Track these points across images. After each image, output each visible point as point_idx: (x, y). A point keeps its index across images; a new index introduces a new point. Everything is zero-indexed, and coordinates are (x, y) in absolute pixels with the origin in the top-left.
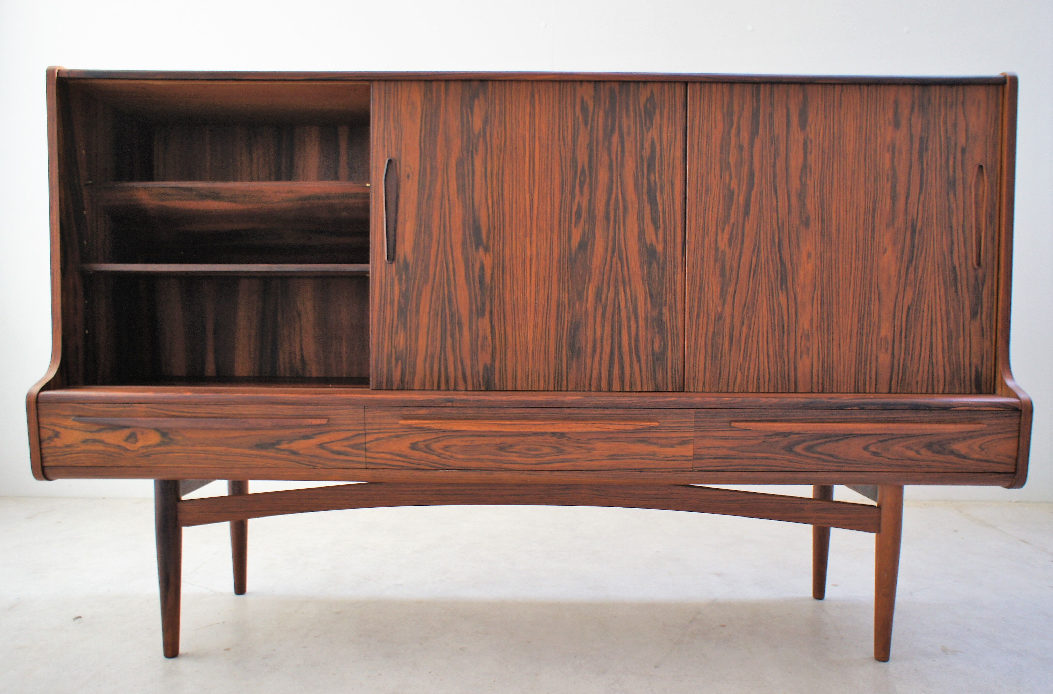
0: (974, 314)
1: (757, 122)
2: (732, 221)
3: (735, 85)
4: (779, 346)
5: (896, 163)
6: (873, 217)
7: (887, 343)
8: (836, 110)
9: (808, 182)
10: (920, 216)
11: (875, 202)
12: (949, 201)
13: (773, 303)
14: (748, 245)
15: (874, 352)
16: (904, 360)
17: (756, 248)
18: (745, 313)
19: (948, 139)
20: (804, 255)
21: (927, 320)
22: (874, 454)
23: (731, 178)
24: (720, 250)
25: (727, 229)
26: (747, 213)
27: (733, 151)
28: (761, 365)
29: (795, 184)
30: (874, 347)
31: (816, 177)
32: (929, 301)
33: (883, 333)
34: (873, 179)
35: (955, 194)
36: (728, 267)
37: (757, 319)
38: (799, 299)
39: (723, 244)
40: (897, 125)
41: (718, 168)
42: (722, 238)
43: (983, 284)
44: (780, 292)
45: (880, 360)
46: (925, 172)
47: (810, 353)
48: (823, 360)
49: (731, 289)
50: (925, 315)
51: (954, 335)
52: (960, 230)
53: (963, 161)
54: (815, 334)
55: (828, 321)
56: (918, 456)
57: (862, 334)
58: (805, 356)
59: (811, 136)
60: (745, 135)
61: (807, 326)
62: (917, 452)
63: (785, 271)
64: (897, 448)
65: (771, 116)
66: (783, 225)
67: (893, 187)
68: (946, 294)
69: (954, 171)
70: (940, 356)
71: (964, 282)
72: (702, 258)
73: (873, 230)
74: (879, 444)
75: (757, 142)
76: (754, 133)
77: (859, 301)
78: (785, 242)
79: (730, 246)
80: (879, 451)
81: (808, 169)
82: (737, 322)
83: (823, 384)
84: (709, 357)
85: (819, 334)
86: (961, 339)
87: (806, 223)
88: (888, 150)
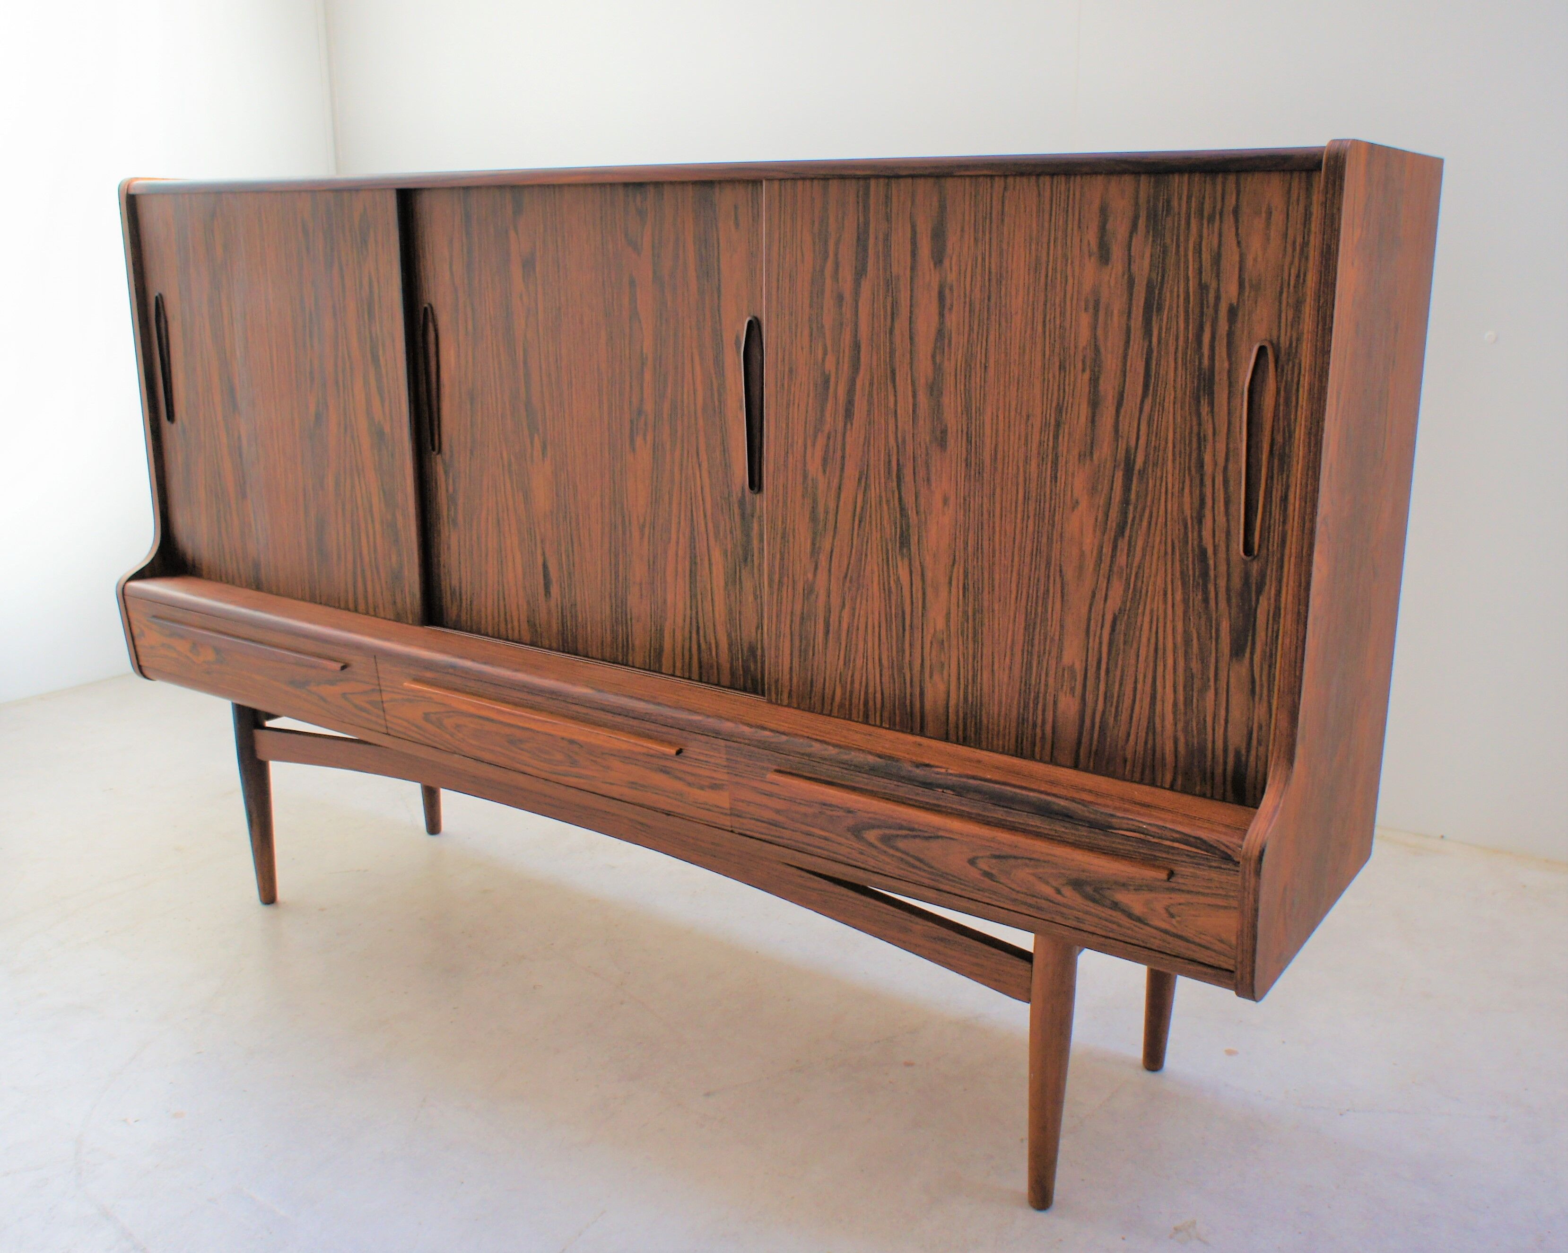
0: (1237, 651)
1: (865, 249)
2: (827, 428)
3: (831, 182)
4: (897, 652)
5: (1100, 332)
6: (1056, 437)
7: (1073, 677)
8: (994, 226)
9: (946, 363)
10: (1142, 442)
11: (1059, 409)
12: (1199, 415)
13: (889, 577)
14: (851, 472)
15: (1051, 690)
16: (1104, 712)
17: (863, 477)
18: (846, 589)
19: (1203, 288)
20: (938, 498)
21: (1148, 646)
22: (988, 875)
23: (825, 353)
24: (810, 477)
25: (821, 441)
26: (849, 414)
27: (829, 302)
28: (871, 677)
29: (924, 366)
30: (1051, 681)
31: (960, 356)
32: (1152, 611)
33: (1067, 659)
34: (1057, 364)
35: (1211, 404)
36: (821, 509)
37: (864, 601)
38: (929, 575)
39: (814, 467)
40: (1104, 256)
41: (806, 332)
42: (813, 457)
43: (1259, 592)
44: (899, 558)
45: (1061, 705)
46: (1155, 354)
47: (945, 672)
48: (966, 687)
49: (827, 546)
50: (1144, 639)
51: (1197, 684)
52: (1219, 479)
53: (1230, 334)
54: (954, 642)
55: (974, 620)
56: (1059, 898)
57: (1030, 653)
58: (936, 677)
59: (952, 277)
60: (847, 274)
61: (941, 624)
62: (1058, 891)
63: (908, 526)
64: (1023, 874)
65: (887, 238)
66: (904, 441)
67: (1094, 381)
68: (1186, 601)
69: (1212, 358)
70: (1169, 717)
71: (1222, 583)
72: (785, 487)
73: (1055, 463)
74: (994, 861)
75: (866, 287)
76: (860, 272)
77: (1028, 593)
78: (908, 472)
79: (824, 471)
80: (994, 872)
81: (946, 341)
82: (835, 602)
83: (965, 729)
84: (796, 653)
85: (960, 643)
86: (1211, 694)
87: (941, 441)
88: (1086, 310)
